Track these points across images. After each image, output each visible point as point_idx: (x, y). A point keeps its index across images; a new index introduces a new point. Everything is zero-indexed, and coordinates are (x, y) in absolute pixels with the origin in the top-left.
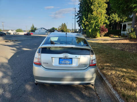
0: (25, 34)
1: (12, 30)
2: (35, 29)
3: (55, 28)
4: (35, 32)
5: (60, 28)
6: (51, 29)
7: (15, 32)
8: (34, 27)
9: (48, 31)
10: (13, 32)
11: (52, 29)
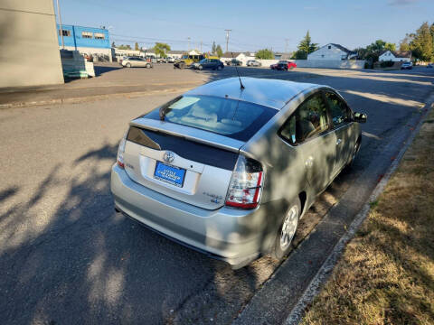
0: (273, 67)
1: (248, 54)
2: (312, 49)
3: (384, 44)
4: (306, 59)
5: (408, 42)
6: (368, 47)
7: (253, 59)
8: (308, 42)
9: (352, 56)
10: (249, 58)
11: (374, 48)
